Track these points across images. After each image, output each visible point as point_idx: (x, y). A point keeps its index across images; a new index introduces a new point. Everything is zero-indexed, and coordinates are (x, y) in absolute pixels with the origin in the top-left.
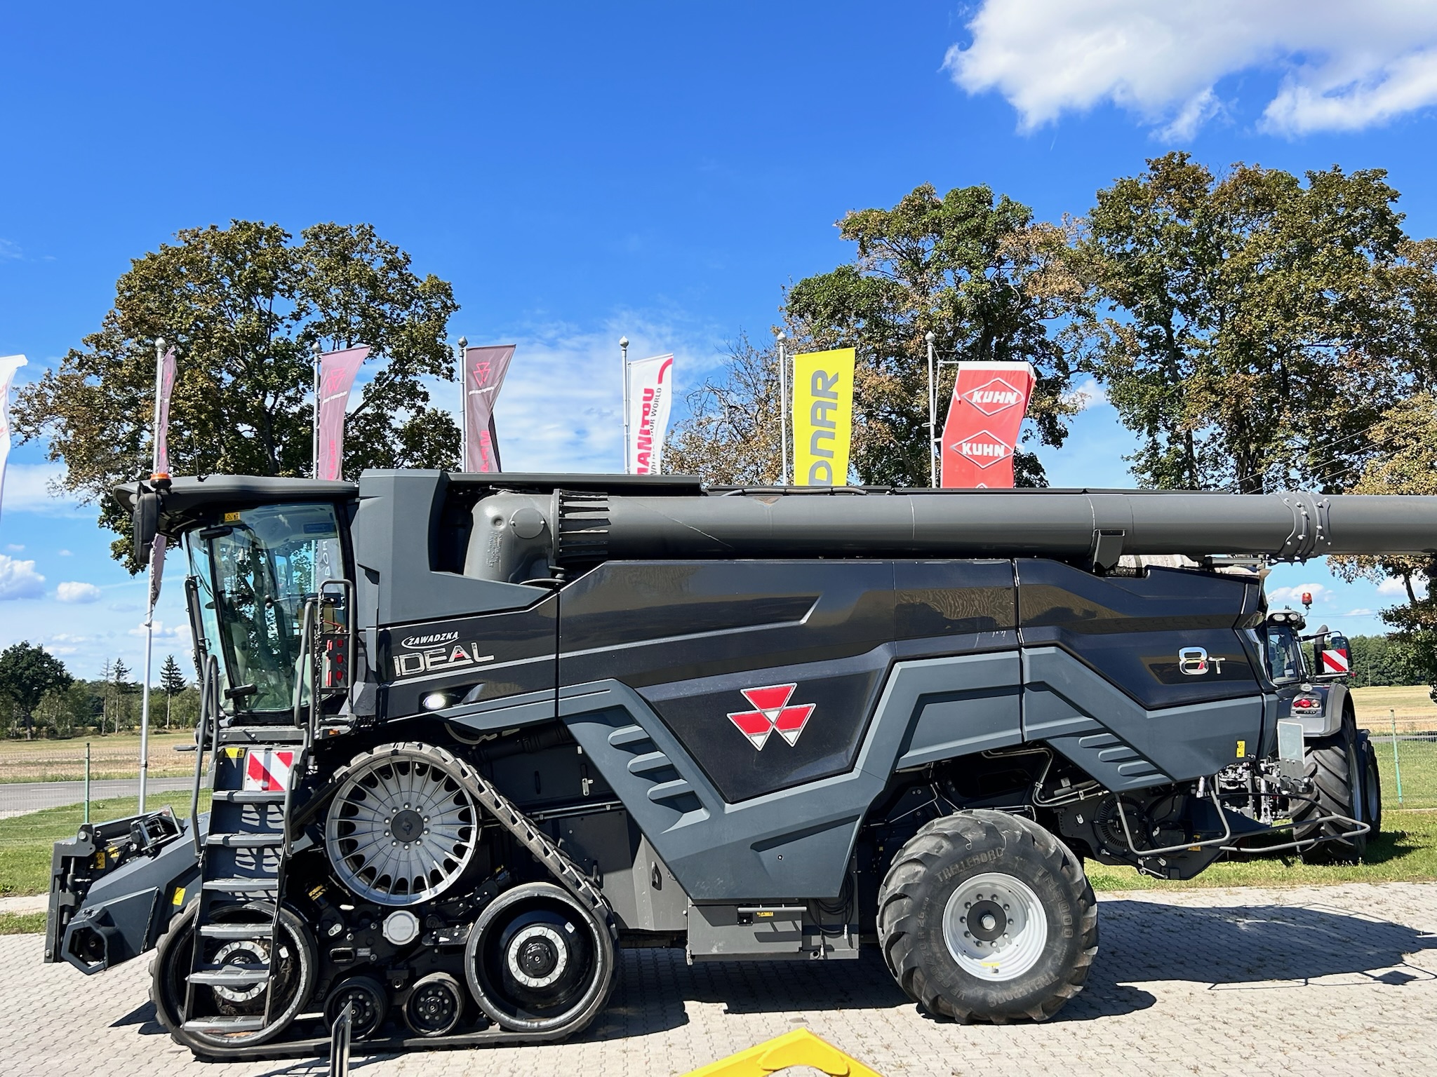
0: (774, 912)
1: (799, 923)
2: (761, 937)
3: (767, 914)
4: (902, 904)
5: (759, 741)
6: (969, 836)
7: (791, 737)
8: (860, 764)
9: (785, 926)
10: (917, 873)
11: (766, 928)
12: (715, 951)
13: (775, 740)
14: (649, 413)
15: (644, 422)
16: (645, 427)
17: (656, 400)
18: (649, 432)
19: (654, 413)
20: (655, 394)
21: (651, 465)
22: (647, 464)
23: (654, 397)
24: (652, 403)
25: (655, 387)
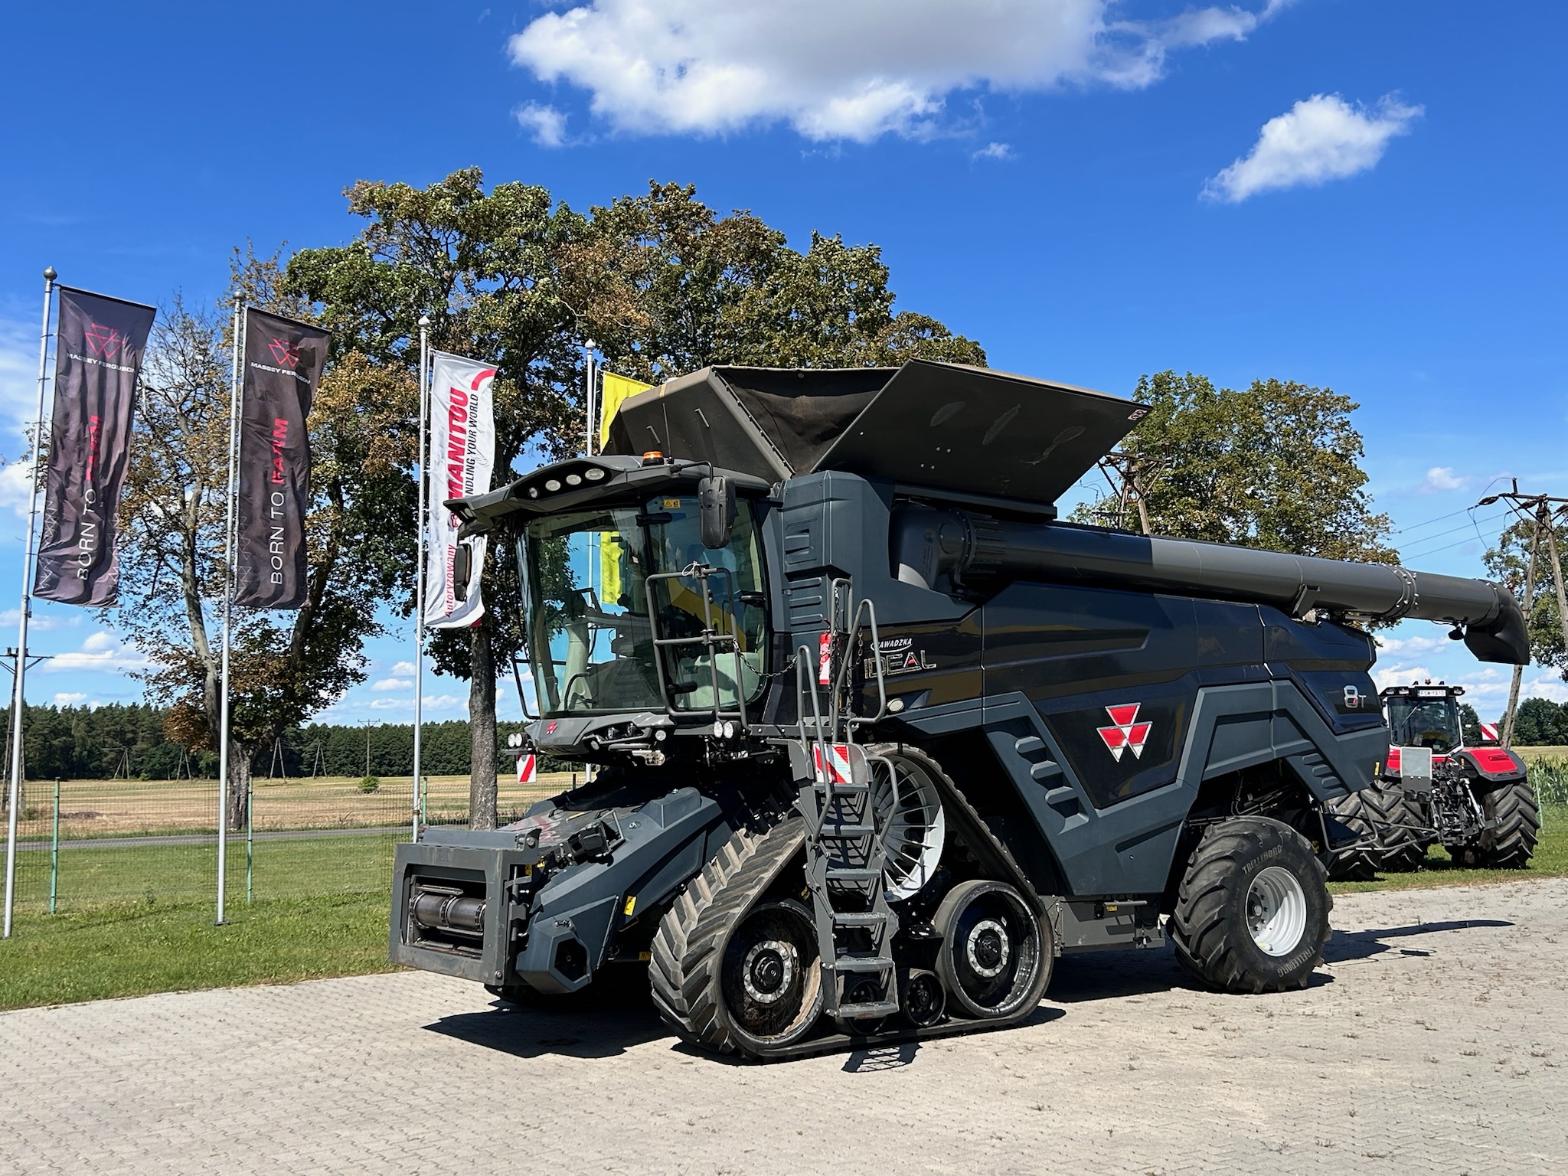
0: (1118, 907)
1: (1133, 916)
2: (1111, 930)
3: (1113, 909)
4: (1219, 894)
5: (1117, 753)
6: (1260, 836)
7: (1138, 750)
8: (1181, 775)
9: (1126, 920)
10: (1229, 868)
11: (1112, 922)
12: (1080, 943)
13: (1127, 751)
14: (464, 420)
15: (452, 428)
16: (455, 434)
17: (473, 408)
18: (461, 441)
19: (473, 424)
20: (470, 400)
21: (465, 480)
22: (461, 480)
23: (469, 404)
24: (467, 409)
25: (469, 392)
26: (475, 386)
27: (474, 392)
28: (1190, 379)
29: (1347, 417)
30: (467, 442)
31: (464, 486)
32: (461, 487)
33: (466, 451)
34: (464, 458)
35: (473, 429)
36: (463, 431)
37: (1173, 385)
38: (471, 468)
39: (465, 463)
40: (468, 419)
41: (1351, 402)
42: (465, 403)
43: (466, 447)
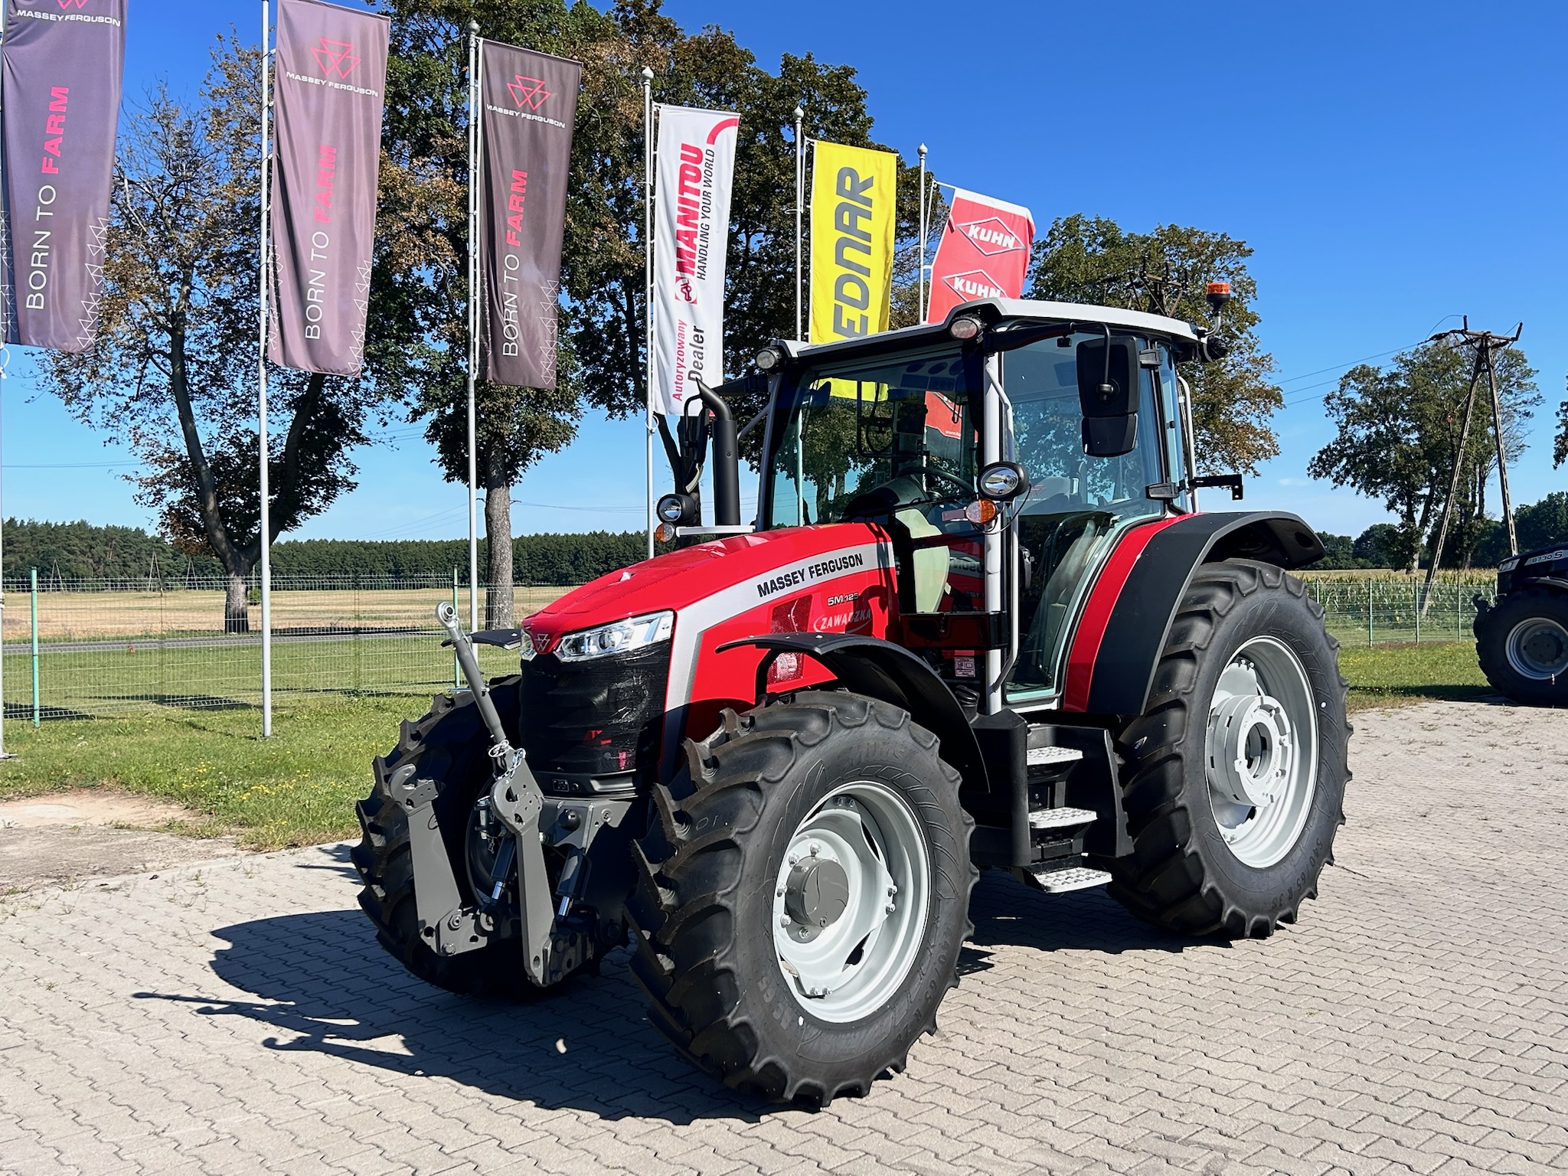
14: (697, 179)
15: (683, 189)
16: (687, 195)
17: (709, 166)
18: (696, 204)
19: (708, 182)
20: (705, 156)
21: (698, 248)
22: (694, 247)
23: (704, 161)
24: (702, 167)
25: (704, 147)
26: (712, 139)
27: (710, 147)
28: (1098, 222)
29: (1243, 261)
30: (701, 205)
31: (698, 254)
32: (693, 255)
33: (700, 215)
34: (699, 222)
35: (708, 189)
36: (697, 192)
37: (1082, 228)
38: (705, 235)
39: (700, 229)
40: (703, 179)
41: (1247, 247)
42: (699, 160)
43: (700, 211)
